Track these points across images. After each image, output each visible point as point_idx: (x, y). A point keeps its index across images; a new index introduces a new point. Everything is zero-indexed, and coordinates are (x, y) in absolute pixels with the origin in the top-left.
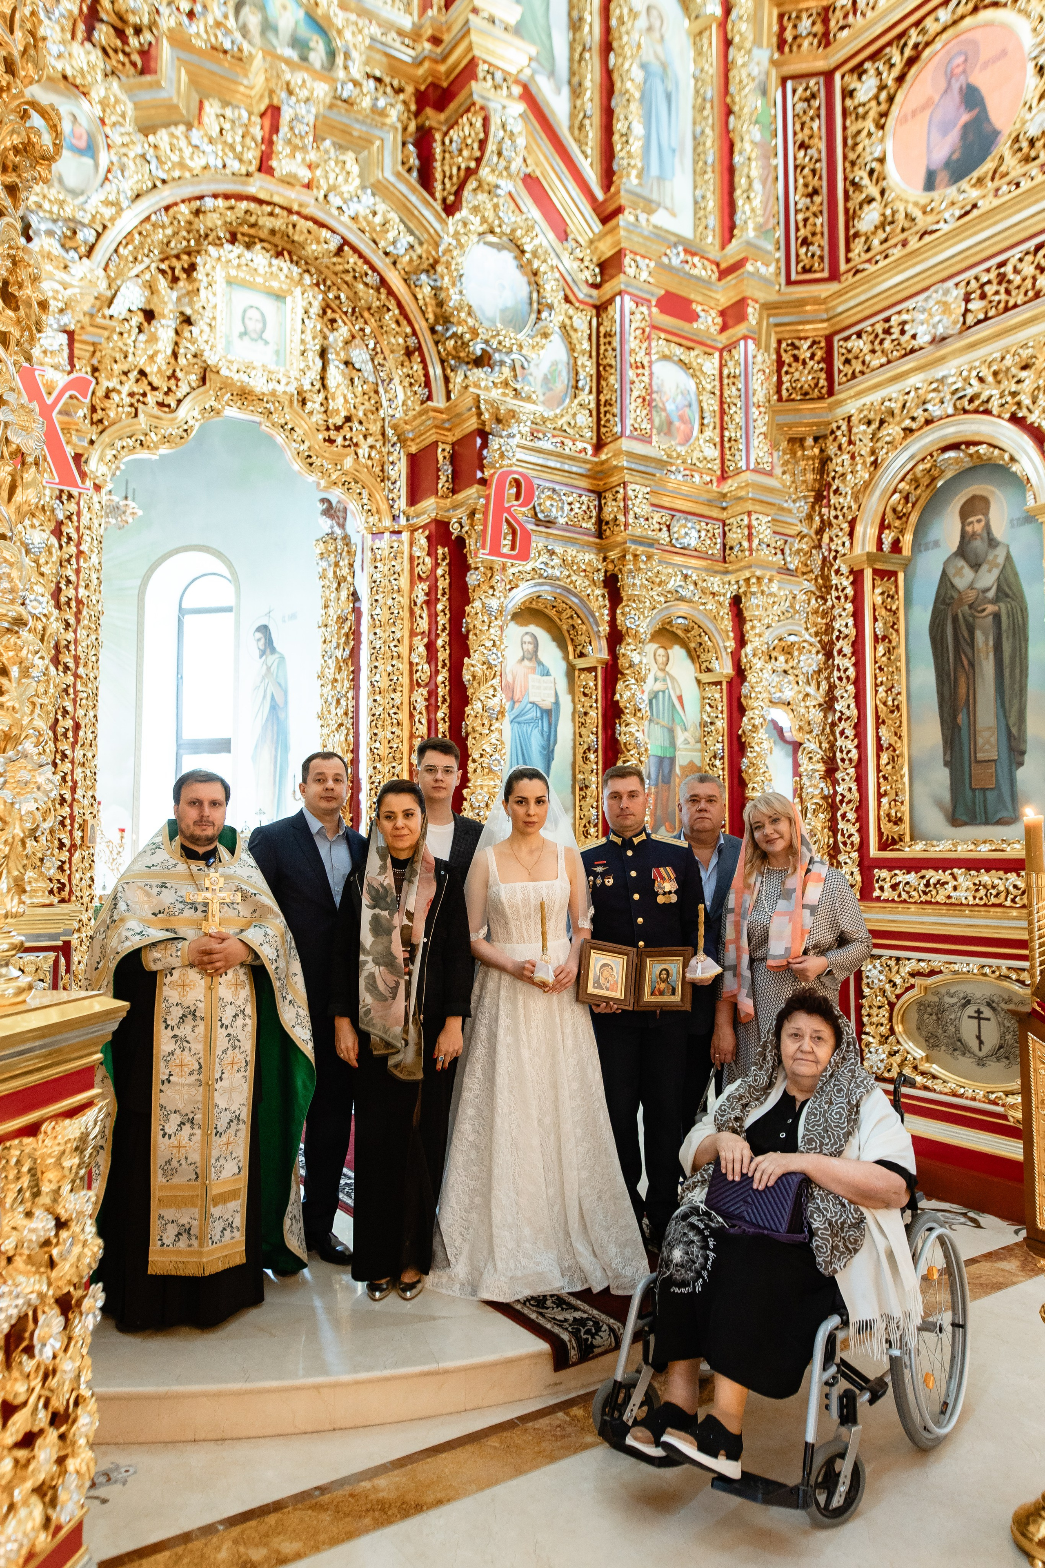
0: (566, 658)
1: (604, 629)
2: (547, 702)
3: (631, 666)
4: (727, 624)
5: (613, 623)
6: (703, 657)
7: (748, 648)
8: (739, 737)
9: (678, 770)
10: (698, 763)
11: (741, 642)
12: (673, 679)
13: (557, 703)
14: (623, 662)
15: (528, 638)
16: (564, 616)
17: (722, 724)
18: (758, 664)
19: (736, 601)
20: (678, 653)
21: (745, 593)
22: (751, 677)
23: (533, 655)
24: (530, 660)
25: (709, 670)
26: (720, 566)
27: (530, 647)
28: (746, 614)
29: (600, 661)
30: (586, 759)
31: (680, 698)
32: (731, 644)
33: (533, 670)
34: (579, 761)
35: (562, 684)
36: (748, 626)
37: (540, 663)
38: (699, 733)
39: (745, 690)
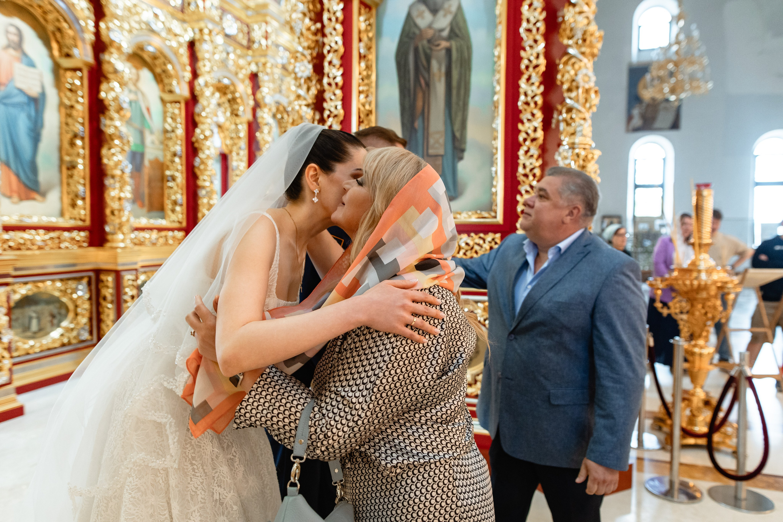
0: (52, 56)
1: (90, 37)
2: (35, 91)
3: (116, 71)
4: (185, 59)
5: (97, 33)
6: (166, 81)
7: (201, 81)
8: (193, 143)
9: (146, 163)
10: (161, 159)
11: (195, 75)
12: (143, 94)
13: (43, 94)
14: (106, 68)
15: (12, 30)
16: (50, 17)
17: (181, 131)
18: (208, 92)
19: (192, 45)
20: (146, 75)
21: (199, 40)
22: (203, 102)
23: (18, 46)
24: (15, 49)
25: (171, 92)
26: (180, 15)
27: (15, 38)
28: (199, 55)
29: (87, 64)
30: (72, 144)
31: (148, 110)
32: (188, 75)
33: (20, 60)
34: (66, 145)
35: (48, 79)
36: (200, 64)
37: (24, 54)
38: (161, 137)
39: (197, 109)
